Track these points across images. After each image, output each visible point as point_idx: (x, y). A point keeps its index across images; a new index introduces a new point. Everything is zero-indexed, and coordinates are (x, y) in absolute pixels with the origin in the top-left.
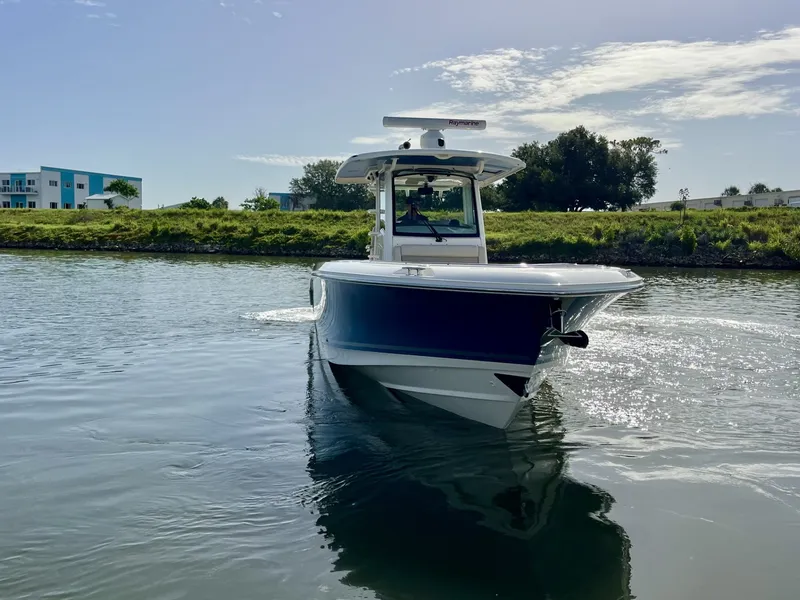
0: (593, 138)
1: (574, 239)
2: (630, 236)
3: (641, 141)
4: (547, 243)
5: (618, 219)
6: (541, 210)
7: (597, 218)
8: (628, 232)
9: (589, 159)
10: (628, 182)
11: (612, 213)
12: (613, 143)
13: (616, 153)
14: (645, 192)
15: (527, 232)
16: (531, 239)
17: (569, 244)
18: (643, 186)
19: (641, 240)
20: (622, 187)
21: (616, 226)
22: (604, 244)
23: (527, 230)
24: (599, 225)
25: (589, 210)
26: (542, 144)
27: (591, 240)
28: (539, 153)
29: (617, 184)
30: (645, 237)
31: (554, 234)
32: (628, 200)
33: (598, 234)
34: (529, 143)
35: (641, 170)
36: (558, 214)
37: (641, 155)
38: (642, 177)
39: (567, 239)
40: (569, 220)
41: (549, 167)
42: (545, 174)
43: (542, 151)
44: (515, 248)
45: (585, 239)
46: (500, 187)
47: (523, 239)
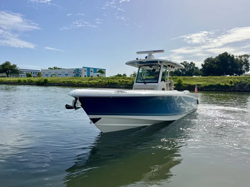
0: (230, 55)
1: (224, 84)
2: (242, 83)
3: (245, 56)
4: (215, 85)
5: (238, 78)
6: (213, 76)
7: (231, 78)
8: (241, 82)
9: (229, 61)
10: (241, 67)
11: (236, 77)
12: (236, 56)
13: (237, 59)
14: (246, 70)
15: (209, 82)
16: (210, 84)
17: (222, 86)
18: (246, 68)
19: (245, 85)
20: (239, 69)
21: (237, 80)
22: (233, 86)
23: (209, 81)
24: (231, 80)
25: (228, 76)
26: (214, 57)
27: (229, 84)
28: (213, 60)
29: (237, 68)
30: (246, 84)
31: (218, 83)
32: (241, 73)
33: (231, 83)
34: (210, 57)
35: (245, 64)
36: (218, 77)
37: (245, 60)
38: (245, 66)
39: (221, 84)
40: (222, 79)
41: (216, 64)
42: (215, 66)
43: (214, 59)
44: (206, 87)
45: (227, 84)
46: (201, 70)
47: (208, 84)
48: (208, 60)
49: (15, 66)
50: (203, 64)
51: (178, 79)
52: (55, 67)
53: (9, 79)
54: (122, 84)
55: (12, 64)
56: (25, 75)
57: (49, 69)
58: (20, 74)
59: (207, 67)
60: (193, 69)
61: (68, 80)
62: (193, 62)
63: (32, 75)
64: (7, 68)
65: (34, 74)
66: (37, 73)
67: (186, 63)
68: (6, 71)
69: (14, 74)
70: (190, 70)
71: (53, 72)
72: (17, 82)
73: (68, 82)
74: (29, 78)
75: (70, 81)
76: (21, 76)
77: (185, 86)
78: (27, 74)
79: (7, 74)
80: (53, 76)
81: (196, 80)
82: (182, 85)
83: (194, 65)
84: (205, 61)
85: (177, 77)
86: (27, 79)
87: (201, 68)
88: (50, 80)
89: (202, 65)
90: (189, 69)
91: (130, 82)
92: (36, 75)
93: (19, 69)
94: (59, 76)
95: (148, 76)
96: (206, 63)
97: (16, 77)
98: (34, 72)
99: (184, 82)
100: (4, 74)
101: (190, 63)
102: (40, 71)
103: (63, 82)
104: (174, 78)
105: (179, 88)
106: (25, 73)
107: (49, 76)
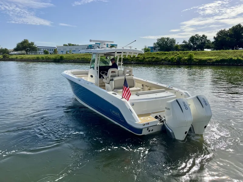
1: (236, 58)
4: (227, 59)
15: (221, 56)
16: (222, 58)
17: (235, 60)
25: (241, 49)
26: (227, 29)
27: (242, 58)
31: (230, 57)
34: (223, 29)
36: (231, 51)
39: (234, 58)
40: (235, 53)
41: (229, 36)
42: (228, 39)
43: (227, 32)
44: (217, 61)
45: (240, 58)
46: (213, 42)
47: (220, 58)
48: (221, 32)
49: (32, 44)
50: (216, 37)
51: (189, 54)
52: (69, 44)
53: (29, 57)
54: (133, 60)
55: (30, 42)
56: (43, 52)
57: (64, 45)
58: (38, 52)
59: (219, 39)
60: (205, 42)
61: (82, 57)
62: (205, 35)
63: (49, 52)
64: (26, 46)
65: (50, 51)
66: (53, 50)
67: (197, 36)
68: (25, 49)
69: (33, 52)
70: (202, 43)
71: (68, 48)
72: (36, 60)
73: (82, 58)
74: (46, 55)
75: (84, 58)
76: (39, 53)
77: (195, 61)
78: (44, 51)
79: (27, 51)
80: (68, 52)
81: (208, 54)
82: (193, 60)
83: (206, 37)
84: (218, 34)
85: (188, 51)
86: (44, 56)
87: (213, 41)
88: (65, 57)
89: (214, 38)
90: (200, 42)
91: (141, 58)
92: (52, 52)
93: (36, 46)
94: (73, 52)
95: (159, 50)
96: (219, 36)
97: (34, 54)
98: (50, 49)
99: (195, 57)
100: (24, 52)
101: (201, 36)
102: (56, 48)
103: (78, 59)
104: (185, 53)
105: (190, 63)
106: (42, 50)
107: (64, 53)
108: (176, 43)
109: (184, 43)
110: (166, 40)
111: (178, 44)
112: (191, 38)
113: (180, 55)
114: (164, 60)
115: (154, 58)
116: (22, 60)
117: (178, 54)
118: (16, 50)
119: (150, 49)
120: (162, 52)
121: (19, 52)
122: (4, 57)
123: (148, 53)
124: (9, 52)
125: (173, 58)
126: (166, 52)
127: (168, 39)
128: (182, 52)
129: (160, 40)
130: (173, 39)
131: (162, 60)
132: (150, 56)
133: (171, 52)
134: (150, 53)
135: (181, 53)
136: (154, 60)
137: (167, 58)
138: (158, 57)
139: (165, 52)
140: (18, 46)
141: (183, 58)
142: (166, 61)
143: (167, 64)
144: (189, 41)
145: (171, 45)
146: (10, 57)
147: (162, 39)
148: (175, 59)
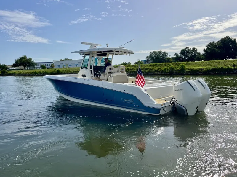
0: (231, 39)
1: (227, 67)
4: (218, 69)
6: (216, 60)
7: (234, 61)
9: (230, 45)
16: (213, 68)
17: (225, 69)
22: (236, 68)
23: (212, 65)
24: (234, 63)
25: (231, 59)
26: (216, 42)
27: (232, 67)
31: (220, 66)
33: (234, 66)
34: (212, 42)
36: (221, 61)
39: (224, 67)
40: (225, 62)
41: (218, 48)
42: (217, 50)
43: (216, 44)
44: (208, 71)
45: (230, 67)
46: (203, 54)
47: (211, 68)
48: (211, 44)
49: (30, 59)
50: (206, 49)
51: (180, 64)
52: (65, 59)
53: (27, 72)
55: (28, 58)
56: (40, 67)
57: (60, 60)
58: (35, 67)
59: (209, 51)
60: (195, 54)
62: (195, 48)
63: (46, 67)
64: (24, 62)
65: (47, 66)
66: (50, 65)
67: (188, 49)
68: (24, 64)
69: (31, 67)
70: (193, 55)
71: (64, 63)
72: (33, 74)
74: (43, 70)
76: (37, 68)
77: (187, 71)
78: (42, 66)
79: (25, 67)
80: (65, 67)
81: (198, 65)
82: (185, 70)
83: (196, 50)
84: (207, 46)
85: (180, 62)
86: (41, 70)
87: (203, 53)
88: (61, 71)
89: (204, 50)
90: (191, 55)
91: (135, 70)
92: (50, 67)
93: (34, 62)
94: (69, 67)
95: (151, 63)
96: (208, 48)
97: (32, 69)
98: (47, 64)
99: (186, 67)
100: (22, 67)
101: (192, 49)
102: (53, 63)
103: (74, 72)
104: (177, 64)
105: (182, 73)
106: (40, 65)
107: (61, 67)
108: (168, 56)
109: (176, 56)
110: (158, 53)
111: (170, 57)
112: (182, 51)
113: (172, 66)
114: (158, 71)
115: (147, 69)
116: (20, 75)
117: (171, 65)
118: (14, 66)
119: (143, 62)
120: (155, 64)
121: (17, 68)
122: (2, 72)
123: (141, 65)
124: (8, 68)
125: (166, 69)
126: (159, 64)
127: (160, 52)
128: (175, 63)
129: (152, 53)
130: (165, 52)
131: (156, 71)
132: (144, 68)
133: (163, 63)
134: (143, 65)
135: (173, 64)
136: (147, 71)
137: (159, 69)
138: (152, 68)
139: (157, 64)
140: (16, 62)
141: (175, 69)
142: (159, 71)
143: (160, 75)
144: (180, 54)
145: (163, 58)
146: (9, 72)
147: (155, 53)
148: (168, 69)
